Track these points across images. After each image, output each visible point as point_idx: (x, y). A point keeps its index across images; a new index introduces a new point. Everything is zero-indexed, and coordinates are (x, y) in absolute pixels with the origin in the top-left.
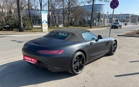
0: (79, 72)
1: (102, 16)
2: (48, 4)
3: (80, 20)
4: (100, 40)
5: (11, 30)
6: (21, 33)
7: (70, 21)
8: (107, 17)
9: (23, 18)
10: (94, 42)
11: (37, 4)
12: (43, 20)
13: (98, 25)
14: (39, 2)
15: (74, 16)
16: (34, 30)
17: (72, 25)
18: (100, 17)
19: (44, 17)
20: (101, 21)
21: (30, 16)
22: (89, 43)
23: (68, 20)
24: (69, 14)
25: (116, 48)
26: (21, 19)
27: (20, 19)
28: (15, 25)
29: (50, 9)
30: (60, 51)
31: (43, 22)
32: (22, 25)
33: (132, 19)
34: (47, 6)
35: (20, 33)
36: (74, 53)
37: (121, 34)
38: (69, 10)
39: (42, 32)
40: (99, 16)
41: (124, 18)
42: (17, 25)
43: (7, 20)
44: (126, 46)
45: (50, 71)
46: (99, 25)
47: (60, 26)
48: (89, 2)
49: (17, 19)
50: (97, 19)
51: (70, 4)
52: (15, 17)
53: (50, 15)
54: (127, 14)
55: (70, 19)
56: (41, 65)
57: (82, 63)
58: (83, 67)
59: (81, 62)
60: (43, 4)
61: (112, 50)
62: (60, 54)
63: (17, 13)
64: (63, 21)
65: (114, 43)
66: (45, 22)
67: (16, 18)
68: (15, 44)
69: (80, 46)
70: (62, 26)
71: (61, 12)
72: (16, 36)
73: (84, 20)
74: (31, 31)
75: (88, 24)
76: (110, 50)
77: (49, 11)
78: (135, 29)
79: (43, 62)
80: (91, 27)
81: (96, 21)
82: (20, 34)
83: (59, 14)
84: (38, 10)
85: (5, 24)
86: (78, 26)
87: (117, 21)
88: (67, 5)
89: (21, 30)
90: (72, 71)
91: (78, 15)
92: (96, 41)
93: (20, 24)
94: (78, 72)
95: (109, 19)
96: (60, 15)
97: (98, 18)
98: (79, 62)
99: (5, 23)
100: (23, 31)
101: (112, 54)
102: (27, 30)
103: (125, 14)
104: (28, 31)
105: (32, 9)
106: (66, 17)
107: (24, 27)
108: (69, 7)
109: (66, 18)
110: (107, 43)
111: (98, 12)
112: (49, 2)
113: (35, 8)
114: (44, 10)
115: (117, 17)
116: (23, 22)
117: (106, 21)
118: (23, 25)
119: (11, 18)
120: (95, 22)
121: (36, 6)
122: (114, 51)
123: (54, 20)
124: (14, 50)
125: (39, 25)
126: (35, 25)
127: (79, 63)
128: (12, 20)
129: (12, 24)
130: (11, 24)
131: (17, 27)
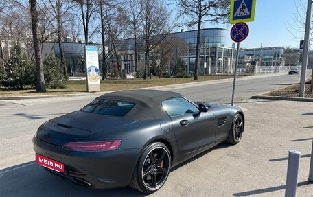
0: (157, 187)
1: (221, 53)
2: (101, 30)
3: (173, 62)
4: (203, 115)
5: (18, 89)
6: (41, 95)
7: (151, 65)
8: (231, 55)
9: (45, 63)
10: (190, 118)
11: (77, 30)
12: (88, 65)
13: (213, 72)
14: (83, 26)
15: (159, 55)
16: (70, 87)
17: (155, 74)
18: (215, 56)
19: (92, 59)
20: (219, 64)
21: (62, 57)
22: (177, 122)
23: (147, 63)
24: (148, 51)
25: (242, 129)
26: (41, 64)
27: (38, 64)
28: (27, 76)
29: (105, 40)
30: (112, 143)
31: (90, 71)
32: (43, 78)
33: (287, 58)
34: (100, 35)
35: (37, 95)
36: (144, 146)
37: (259, 95)
38: (146, 41)
39: (87, 91)
40: (214, 53)
41: (269, 57)
42: (32, 78)
43: (10, 66)
44: (268, 121)
45: (91, 187)
46: (215, 73)
47: (130, 77)
48: (190, 25)
49: (32, 65)
50: (210, 60)
51: (150, 29)
52: (29, 60)
53: (107, 52)
54: (276, 48)
55: (150, 62)
56: (72, 175)
57: (164, 167)
58: (165, 175)
59: (162, 164)
60: (90, 30)
61: (232, 134)
62: (113, 150)
63: (33, 51)
64: (136, 66)
65: (236, 118)
66: (93, 69)
67: (30, 62)
68: (24, 123)
69: (157, 131)
70: (132, 77)
71: (129, 47)
72: (27, 103)
73: (181, 63)
74: (64, 90)
75: (190, 70)
76: (229, 134)
77: (104, 44)
78: (291, 80)
79: (77, 168)
80: (196, 79)
81: (207, 64)
82: (37, 98)
83: (126, 50)
84: (80, 42)
85: (6, 75)
86: (169, 77)
87: (253, 63)
88: (143, 32)
89: (40, 89)
90: (139, 185)
91: (167, 53)
92: (196, 116)
93: (37, 75)
94: (155, 187)
95: (235, 60)
96: (129, 52)
97: (212, 57)
98: (157, 164)
99: (5, 72)
100: (45, 91)
101: (235, 143)
102: (55, 88)
103: (271, 49)
104: (56, 90)
105: (66, 41)
106: (142, 57)
107: (47, 81)
108: (147, 36)
109: (142, 59)
110: (221, 119)
111: (211, 45)
112: (103, 26)
113: (75, 38)
114: (94, 42)
115: (252, 55)
116: (46, 70)
117: (229, 64)
118: (46, 77)
119: (18, 62)
120: (205, 67)
121: (76, 33)
122: (239, 135)
123: (116, 63)
124: (20, 137)
125: (81, 76)
126: (72, 75)
127: (158, 168)
128: (21, 66)
129: (20, 76)
130: (19, 74)
131: (33, 83)
